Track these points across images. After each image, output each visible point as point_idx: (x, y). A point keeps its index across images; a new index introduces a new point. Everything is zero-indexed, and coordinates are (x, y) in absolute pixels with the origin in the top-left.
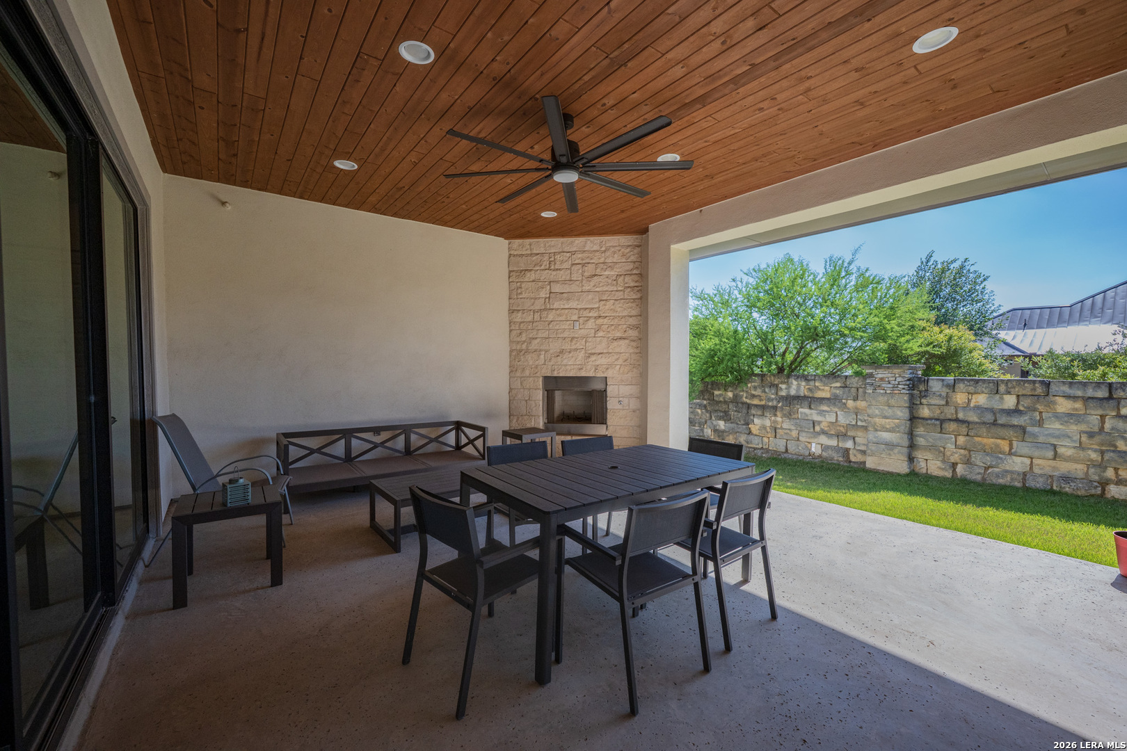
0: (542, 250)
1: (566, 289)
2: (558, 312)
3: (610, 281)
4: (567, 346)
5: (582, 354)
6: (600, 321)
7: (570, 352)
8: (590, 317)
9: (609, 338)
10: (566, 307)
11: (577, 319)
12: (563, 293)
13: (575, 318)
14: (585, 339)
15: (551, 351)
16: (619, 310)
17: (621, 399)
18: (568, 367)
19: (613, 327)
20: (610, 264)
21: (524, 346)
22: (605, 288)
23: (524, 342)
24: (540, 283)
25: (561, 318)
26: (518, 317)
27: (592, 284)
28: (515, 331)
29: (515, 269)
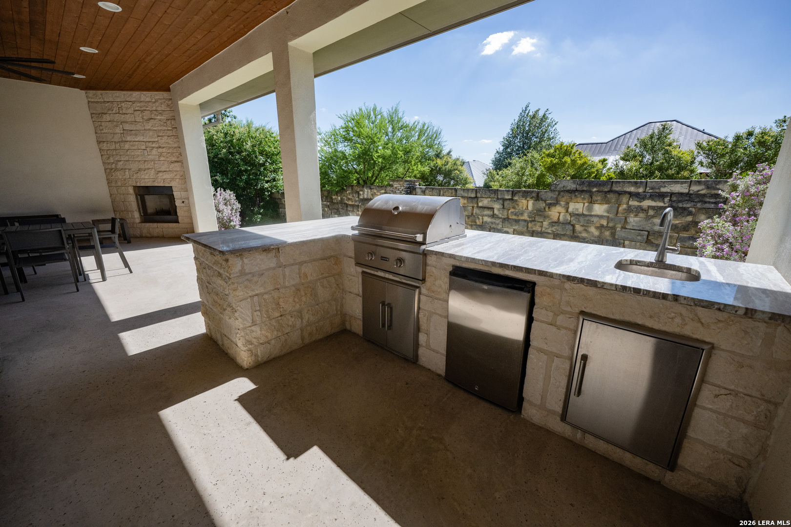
0: (111, 99)
1: (133, 127)
2: (131, 143)
3: (162, 123)
4: (142, 167)
5: (153, 172)
6: (160, 150)
7: (145, 170)
8: (154, 147)
9: (168, 161)
10: (136, 140)
11: (145, 148)
12: (132, 130)
13: (144, 147)
14: (153, 162)
15: (133, 170)
16: (171, 143)
17: (183, 200)
18: (145, 180)
19: (169, 154)
20: (160, 112)
21: (113, 166)
22: (160, 128)
23: (113, 163)
24: (115, 123)
25: (133, 148)
26: (104, 146)
27: (150, 124)
28: (105, 156)
29: (95, 112)
